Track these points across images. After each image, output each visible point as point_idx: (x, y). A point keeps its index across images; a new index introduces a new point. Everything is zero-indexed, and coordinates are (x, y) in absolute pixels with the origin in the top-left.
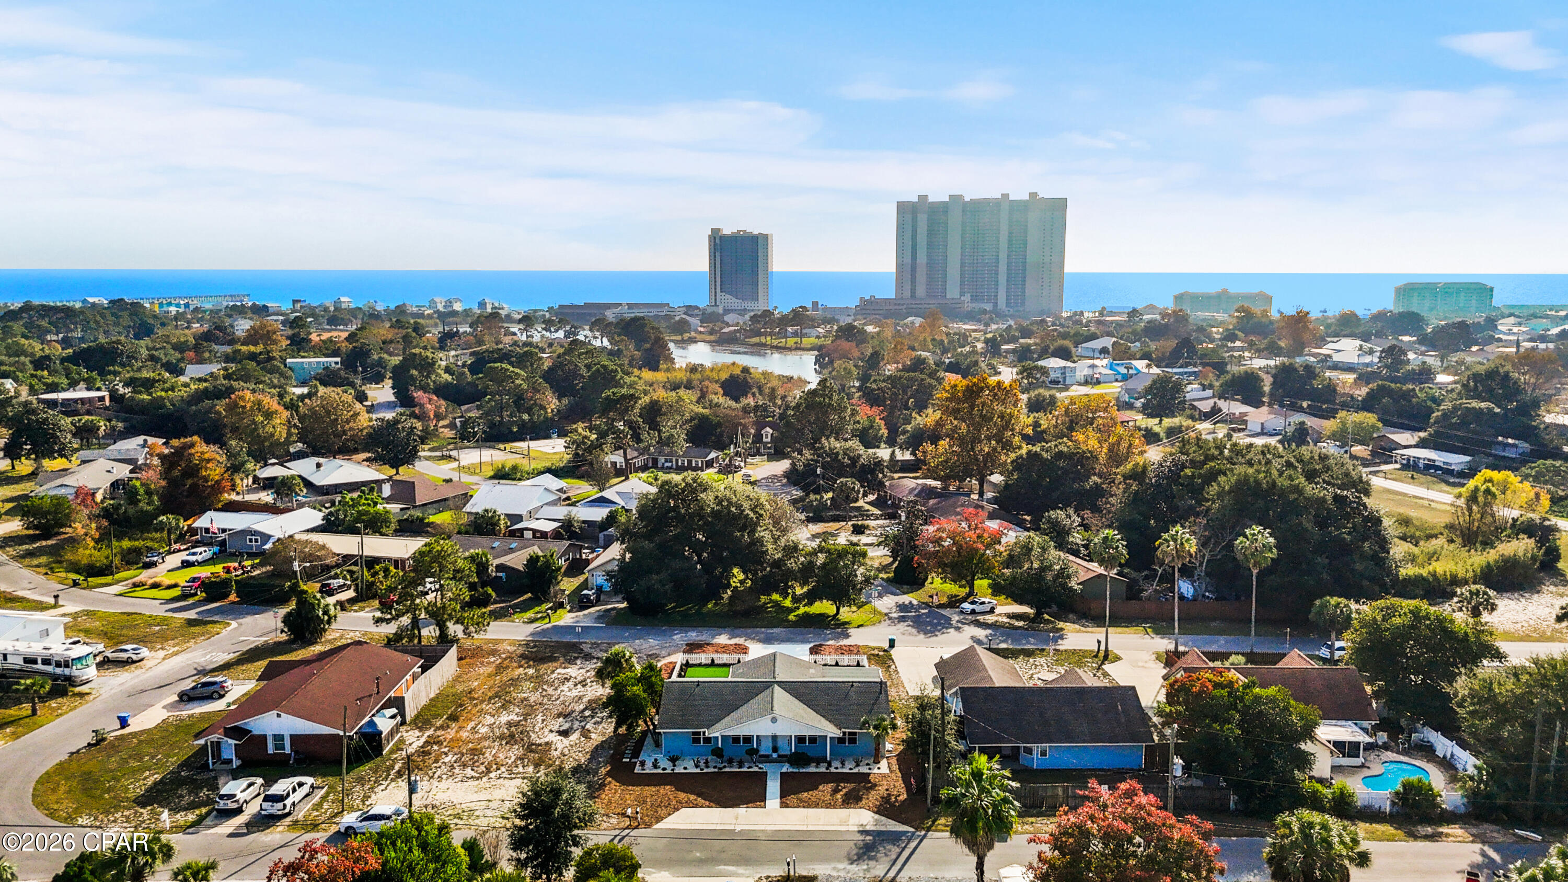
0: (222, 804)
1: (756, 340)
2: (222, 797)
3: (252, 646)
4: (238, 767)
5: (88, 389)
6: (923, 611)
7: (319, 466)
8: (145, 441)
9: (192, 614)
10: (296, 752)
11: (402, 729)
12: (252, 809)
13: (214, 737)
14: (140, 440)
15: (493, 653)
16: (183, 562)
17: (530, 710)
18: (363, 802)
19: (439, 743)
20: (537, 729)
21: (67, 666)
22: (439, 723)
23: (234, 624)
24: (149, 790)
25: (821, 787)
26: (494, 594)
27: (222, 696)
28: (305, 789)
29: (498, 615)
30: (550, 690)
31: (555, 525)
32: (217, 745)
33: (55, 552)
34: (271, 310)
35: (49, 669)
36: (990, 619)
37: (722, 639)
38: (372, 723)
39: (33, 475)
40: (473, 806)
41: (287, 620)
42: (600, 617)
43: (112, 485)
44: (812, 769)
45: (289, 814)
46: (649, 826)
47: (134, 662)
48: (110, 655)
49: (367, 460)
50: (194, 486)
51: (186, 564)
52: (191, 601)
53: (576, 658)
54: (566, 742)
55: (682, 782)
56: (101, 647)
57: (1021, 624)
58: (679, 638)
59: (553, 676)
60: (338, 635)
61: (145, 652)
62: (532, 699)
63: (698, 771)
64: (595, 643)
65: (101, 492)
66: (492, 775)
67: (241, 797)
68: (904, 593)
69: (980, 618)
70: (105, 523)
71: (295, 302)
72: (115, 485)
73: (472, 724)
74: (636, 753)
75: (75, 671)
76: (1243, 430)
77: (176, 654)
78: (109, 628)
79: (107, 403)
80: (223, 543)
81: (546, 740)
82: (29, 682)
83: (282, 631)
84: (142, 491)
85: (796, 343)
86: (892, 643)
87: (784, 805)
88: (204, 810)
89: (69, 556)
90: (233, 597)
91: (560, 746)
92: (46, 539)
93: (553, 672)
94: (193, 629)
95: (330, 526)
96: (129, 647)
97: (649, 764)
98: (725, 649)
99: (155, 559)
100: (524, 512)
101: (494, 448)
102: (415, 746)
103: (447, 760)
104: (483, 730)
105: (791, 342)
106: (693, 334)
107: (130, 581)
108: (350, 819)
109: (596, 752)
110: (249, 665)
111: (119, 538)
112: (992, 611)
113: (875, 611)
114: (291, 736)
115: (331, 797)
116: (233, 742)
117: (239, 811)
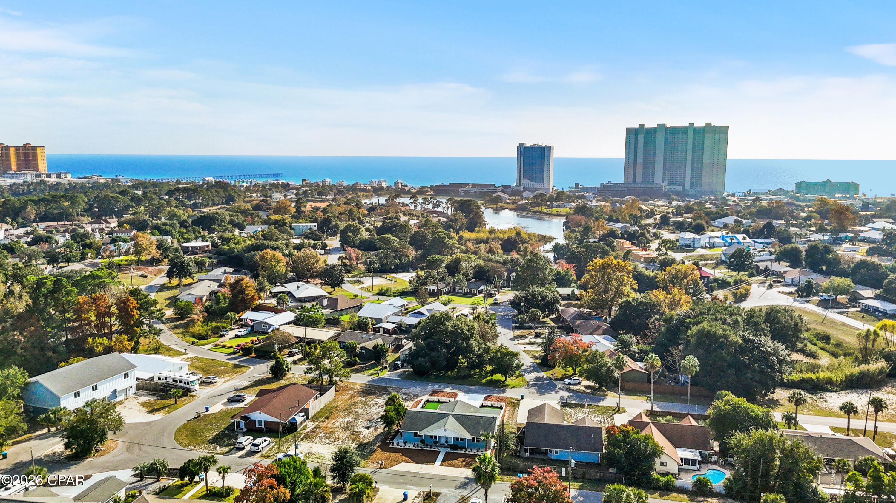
0: (237, 446)
1: (536, 209)
2: (237, 443)
3: (258, 379)
4: (246, 431)
5: (203, 241)
6: (546, 382)
7: (298, 287)
8: (225, 270)
9: (236, 362)
10: (266, 428)
11: (307, 421)
12: (248, 448)
13: (237, 420)
14: (223, 269)
15: (352, 389)
16: (236, 335)
17: (357, 416)
18: (287, 449)
19: (319, 428)
20: (358, 425)
21: (188, 383)
22: (321, 419)
23: (252, 368)
24: (214, 437)
25: (459, 459)
26: (359, 361)
27: (243, 401)
28: (267, 443)
29: (357, 371)
30: (368, 408)
31: (395, 325)
32: (238, 423)
33: (186, 326)
34: (291, 186)
35: (182, 385)
36: (576, 388)
37: (448, 390)
38: (294, 418)
39: (178, 285)
40: (325, 455)
41: (272, 369)
42: (400, 375)
43: (210, 293)
44: (459, 451)
45: (260, 451)
46: (387, 468)
47: (213, 383)
48: (204, 380)
49: (321, 284)
50: (243, 298)
51: (237, 336)
52: (237, 355)
53: (384, 394)
54: (367, 431)
55: (406, 453)
56: (201, 376)
57: (589, 391)
58: (430, 388)
59: (371, 402)
60: (292, 376)
61: (217, 379)
62: (360, 412)
63: (414, 448)
64: (395, 388)
65: (205, 297)
66: (335, 443)
67: (244, 443)
68: (543, 371)
69: (571, 387)
70: (206, 314)
71: (303, 181)
72: (211, 293)
73: (334, 421)
74: (393, 439)
75: (191, 386)
76: (780, 282)
77: (228, 381)
78: (204, 366)
79: (210, 248)
80: (252, 327)
81: (360, 430)
82: (175, 390)
83: (270, 373)
84: (222, 298)
85: (557, 212)
86: (522, 397)
87: (442, 465)
88: (232, 447)
89: (191, 330)
90: (253, 355)
91: (364, 433)
92: (182, 320)
93: (372, 400)
94: (237, 370)
95: (297, 322)
96: (211, 377)
97: (395, 444)
98: (448, 395)
99: (225, 333)
100: (382, 317)
101: (381, 277)
102: (310, 429)
103: (320, 435)
104: (337, 424)
105: (555, 210)
106: (503, 204)
107: (214, 343)
108: (280, 455)
109: (377, 437)
110: (255, 388)
111: (212, 322)
112: (579, 383)
113: (524, 380)
114: (265, 421)
115: (276, 446)
116: (244, 422)
117: (243, 448)
